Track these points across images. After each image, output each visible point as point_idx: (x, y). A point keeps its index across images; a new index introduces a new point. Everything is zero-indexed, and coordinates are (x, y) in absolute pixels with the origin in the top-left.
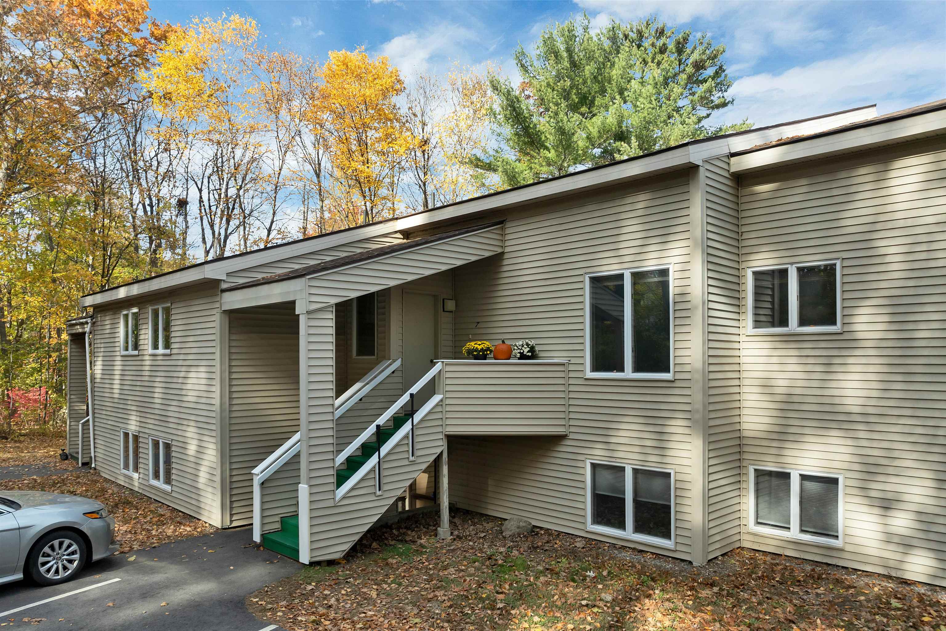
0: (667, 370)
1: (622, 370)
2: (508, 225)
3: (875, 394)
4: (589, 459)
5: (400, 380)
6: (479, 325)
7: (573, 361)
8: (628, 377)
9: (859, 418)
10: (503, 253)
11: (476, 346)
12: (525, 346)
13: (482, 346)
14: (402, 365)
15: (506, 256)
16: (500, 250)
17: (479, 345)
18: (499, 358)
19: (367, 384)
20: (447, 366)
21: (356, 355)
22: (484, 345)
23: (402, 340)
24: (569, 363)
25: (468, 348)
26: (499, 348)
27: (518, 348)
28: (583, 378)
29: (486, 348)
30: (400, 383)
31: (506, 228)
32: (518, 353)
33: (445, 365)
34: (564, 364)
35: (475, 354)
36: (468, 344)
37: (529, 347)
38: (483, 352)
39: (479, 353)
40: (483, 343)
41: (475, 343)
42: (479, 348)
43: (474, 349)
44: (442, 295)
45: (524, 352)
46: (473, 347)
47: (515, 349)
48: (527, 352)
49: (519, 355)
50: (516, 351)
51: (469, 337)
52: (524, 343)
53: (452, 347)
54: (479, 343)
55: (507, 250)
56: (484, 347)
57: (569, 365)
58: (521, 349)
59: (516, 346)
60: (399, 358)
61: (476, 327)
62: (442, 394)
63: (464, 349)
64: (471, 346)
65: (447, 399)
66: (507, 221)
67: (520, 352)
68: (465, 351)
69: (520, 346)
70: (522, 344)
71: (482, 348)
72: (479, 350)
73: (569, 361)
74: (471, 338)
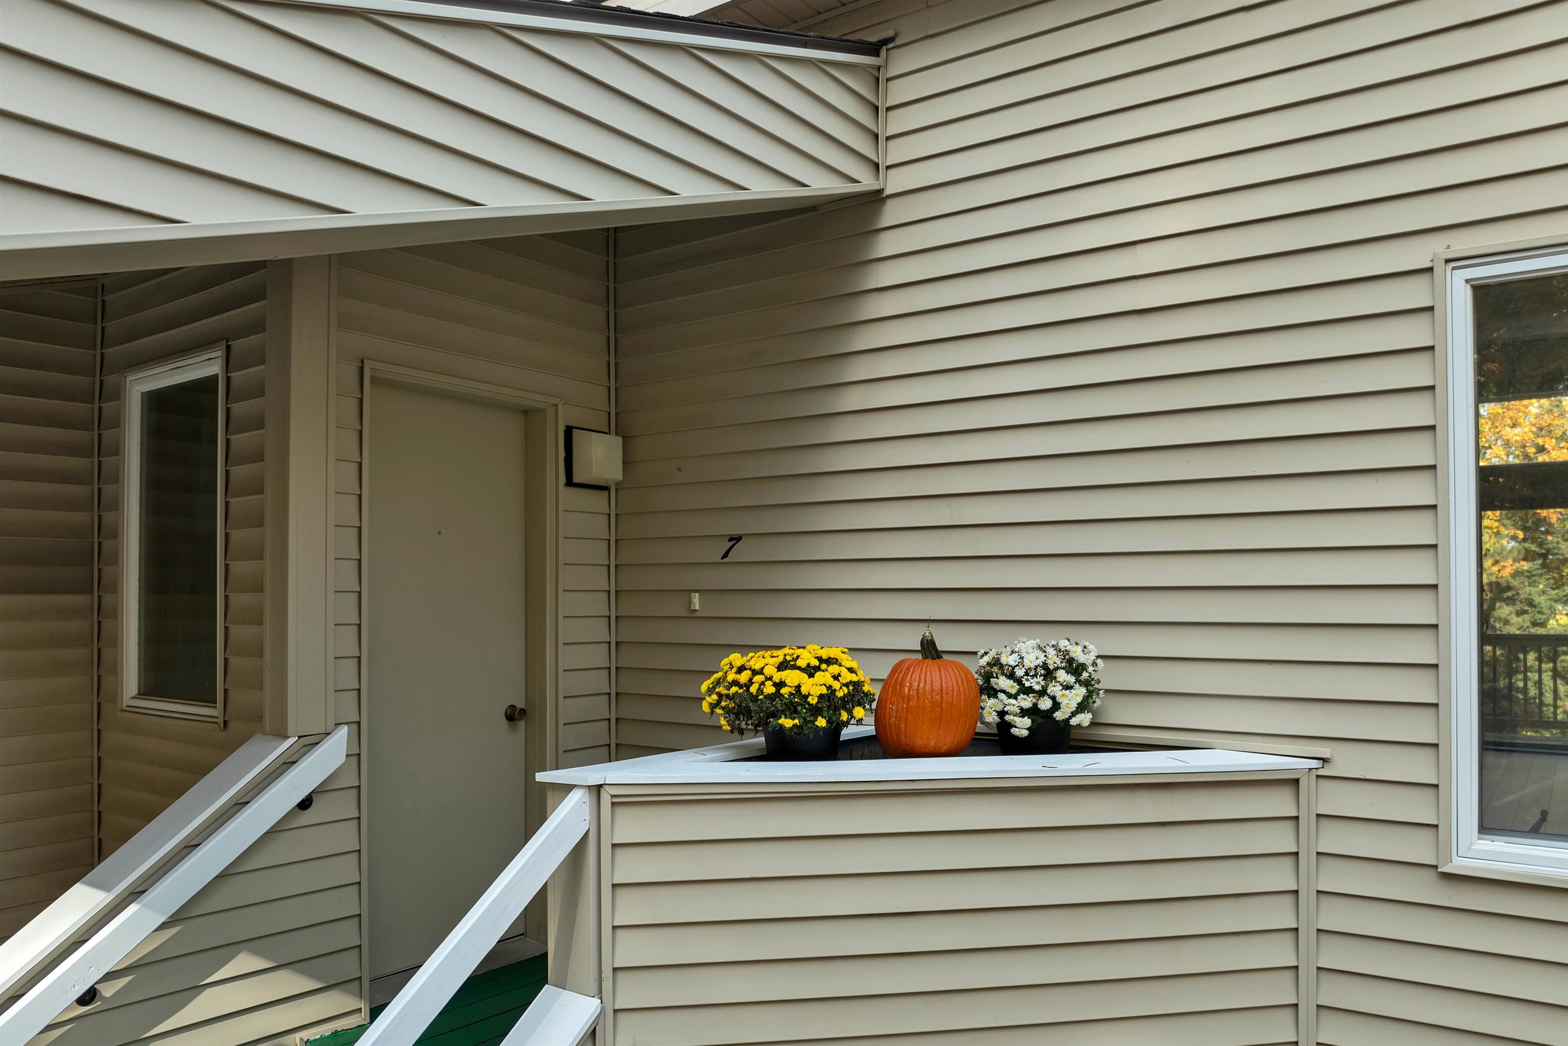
2: (902, 60)
5: (344, 838)
6: (740, 552)
7: (1347, 763)
10: (876, 198)
11: (792, 677)
12: (1062, 676)
13: (823, 678)
14: (355, 756)
15: (891, 214)
16: (867, 182)
17: (811, 671)
18: (919, 742)
19: (135, 894)
20: (620, 811)
21: (139, 694)
22: (834, 669)
23: (359, 625)
24: (1321, 772)
25: (735, 683)
26: (915, 685)
27: (1019, 681)
28: (1436, 867)
29: (846, 690)
30: (349, 856)
31: (889, 76)
32: (1024, 712)
33: (613, 804)
34: (1295, 782)
35: (782, 727)
36: (738, 663)
37: (1082, 678)
38: (825, 714)
39: (805, 719)
40: (825, 657)
41: (781, 659)
42: (809, 694)
43: (777, 694)
44: (561, 409)
45: (1056, 706)
46: (769, 683)
47: (1004, 692)
48: (1073, 706)
49: (1027, 722)
50: (1012, 701)
51: (690, 602)
52: (1054, 660)
53: (606, 646)
54: (806, 658)
55: (895, 182)
56: (836, 685)
57: (1322, 782)
58: (1043, 693)
59: (1003, 674)
60: (338, 725)
61: (724, 556)
62: (593, 987)
63: (710, 691)
64: (755, 673)
65: (621, 1017)
66: (898, 42)
67: (1035, 705)
68: (718, 704)
69: (1035, 675)
70: (1039, 662)
71: (829, 688)
72: (810, 699)
73: (1324, 760)
74: (697, 608)
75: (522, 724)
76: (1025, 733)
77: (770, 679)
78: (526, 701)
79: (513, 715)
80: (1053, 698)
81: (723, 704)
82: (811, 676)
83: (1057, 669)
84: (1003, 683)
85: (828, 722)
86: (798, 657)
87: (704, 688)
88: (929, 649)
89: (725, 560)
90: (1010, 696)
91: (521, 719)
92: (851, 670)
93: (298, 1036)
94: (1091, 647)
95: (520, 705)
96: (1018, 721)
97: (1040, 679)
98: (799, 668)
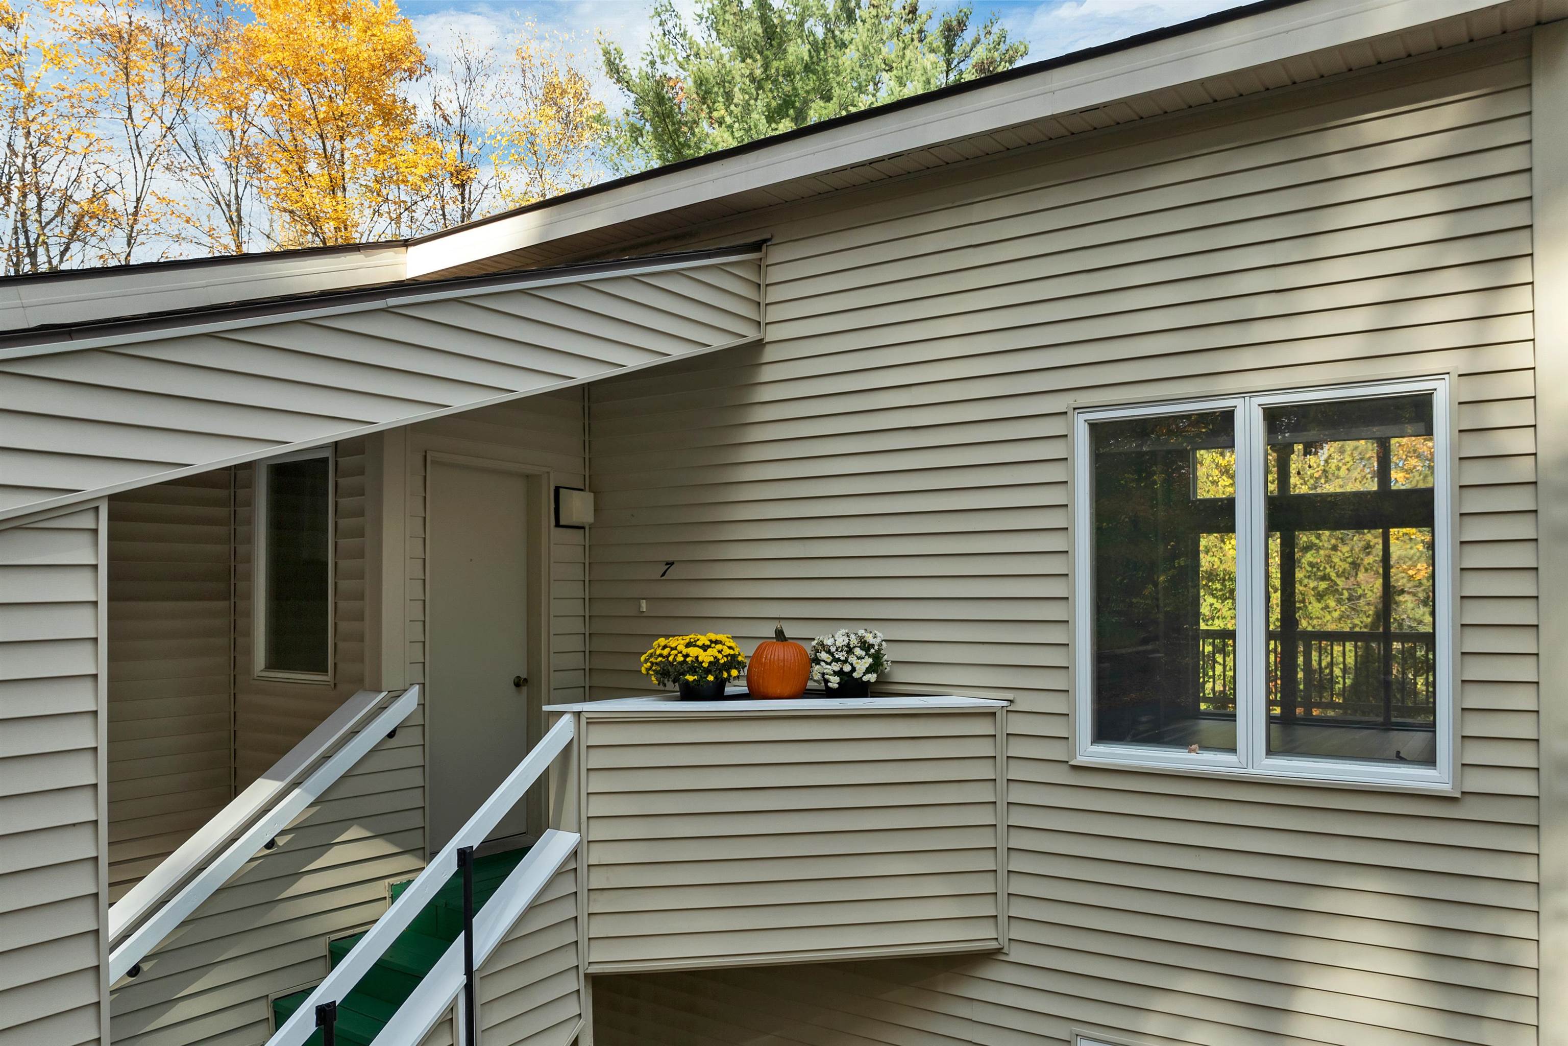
1: (1224, 743)
2: (776, 254)
5: (414, 757)
6: (672, 573)
7: (1024, 702)
8: (1247, 770)
10: (759, 344)
11: (693, 651)
12: (858, 651)
13: (712, 652)
14: (422, 705)
15: (770, 354)
16: (752, 334)
17: (705, 648)
18: (771, 691)
19: (296, 784)
20: (591, 727)
21: (266, 668)
22: (719, 647)
23: (424, 622)
24: (1009, 709)
25: (661, 655)
26: (769, 656)
27: (832, 655)
28: (1068, 762)
29: (726, 659)
30: (417, 769)
31: (768, 263)
32: (835, 673)
33: (587, 723)
34: (994, 714)
35: (687, 681)
36: (663, 644)
37: (870, 653)
38: (713, 673)
39: (701, 676)
40: (714, 640)
41: (688, 641)
42: (703, 662)
43: (684, 661)
44: (552, 474)
45: (854, 669)
46: (680, 655)
47: (824, 661)
48: (864, 669)
49: (837, 679)
50: (828, 667)
51: (640, 606)
52: (854, 641)
53: (583, 636)
54: (703, 640)
55: (772, 334)
56: (720, 656)
57: (1010, 714)
58: (846, 661)
59: (824, 650)
60: (412, 684)
61: (663, 575)
62: (576, 828)
63: (646, 661)
64: (672, 649)
65: (592, 845)
66: (773, 242)
67: (842, 669)
68: (651, 668)
69: (842, 651)
70: (845, 643)
71: (715, 658)
72: (703, 664)
73: (1011, 701)
74: (645, 610)
75: (524, 689)
76: (836, 686)
77: (681, 652)
78: (528, 673)
79: (519, 683)
80: (852, 664)
81: (654, 668)
82: (705, 650)
83: (855, 647)
84: (823, 655)
85: (715, 678)
86: (698, 640)
87: (643, 659)
88: (780, 635)
89: (663, 578)
90: (827, 663)
91: (524, 685)
92: (730, 648)
93: (387, 881)
94: (879, 634)
95: (524, 676)
96: (832, 678)
97: (844, 653)
98: (698, 646)
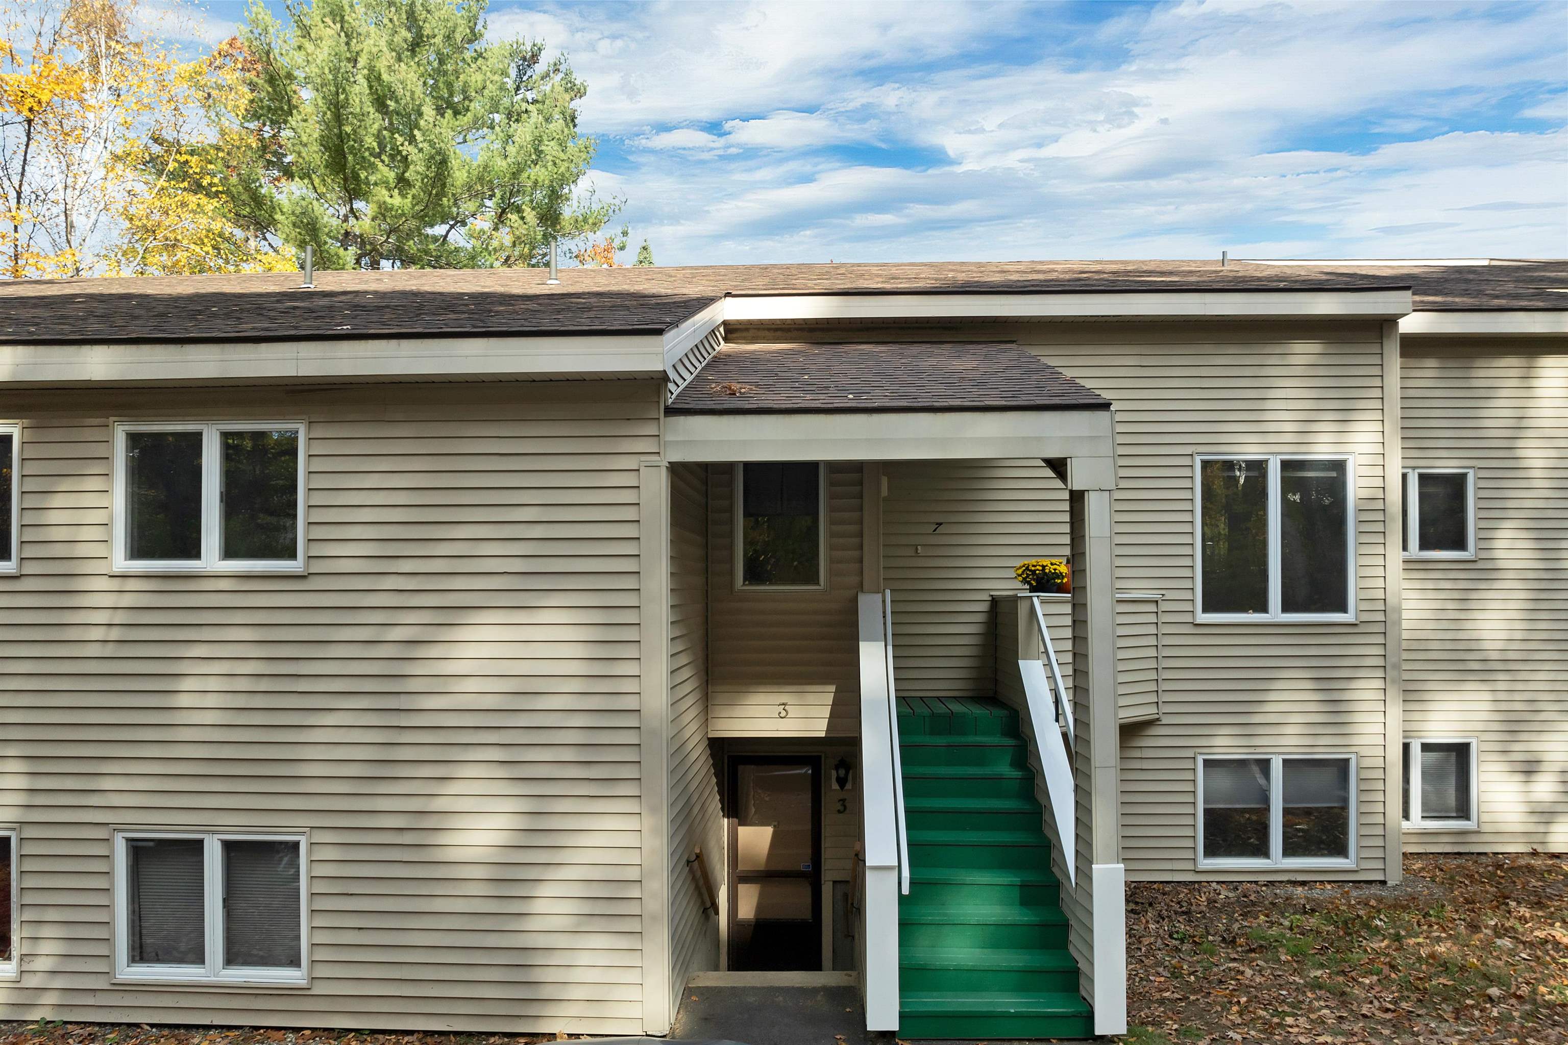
0: (1343, 609)
1: (1264, 608)
3: (1519, 635)
4: (1201, 754)
6: (941, 529)
8: (1276, 620)
9: (1499, 666)
21: (744, 584)
24: (1163, 598)
28: (1191, 623)
33: (1041, 602)
34: (1156, 601)
51: (917, 550)
57: (1163, 601)
61: (935, 531)
73: (1163, 595)
74: (920, 552)
